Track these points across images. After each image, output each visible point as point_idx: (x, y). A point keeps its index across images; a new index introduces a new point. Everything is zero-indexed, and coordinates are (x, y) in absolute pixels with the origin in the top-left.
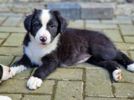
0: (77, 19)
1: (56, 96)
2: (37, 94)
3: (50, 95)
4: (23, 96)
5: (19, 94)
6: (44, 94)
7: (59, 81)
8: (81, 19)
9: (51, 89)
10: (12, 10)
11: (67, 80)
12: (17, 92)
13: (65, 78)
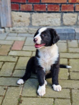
0: (73, 40)
1: (73, 100)
2: (62, 98)
3: (69, 99)
4: (55, 100)
5: (52, 98)
6: (66, 99)
7: (72, 90)
8: (75, 39)
9: (69, 95)
10: (28, 32)
11: (76, 89)
12: (50, 97)
13: (75, 87)
